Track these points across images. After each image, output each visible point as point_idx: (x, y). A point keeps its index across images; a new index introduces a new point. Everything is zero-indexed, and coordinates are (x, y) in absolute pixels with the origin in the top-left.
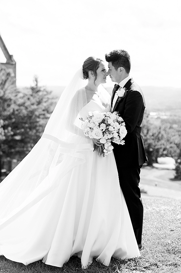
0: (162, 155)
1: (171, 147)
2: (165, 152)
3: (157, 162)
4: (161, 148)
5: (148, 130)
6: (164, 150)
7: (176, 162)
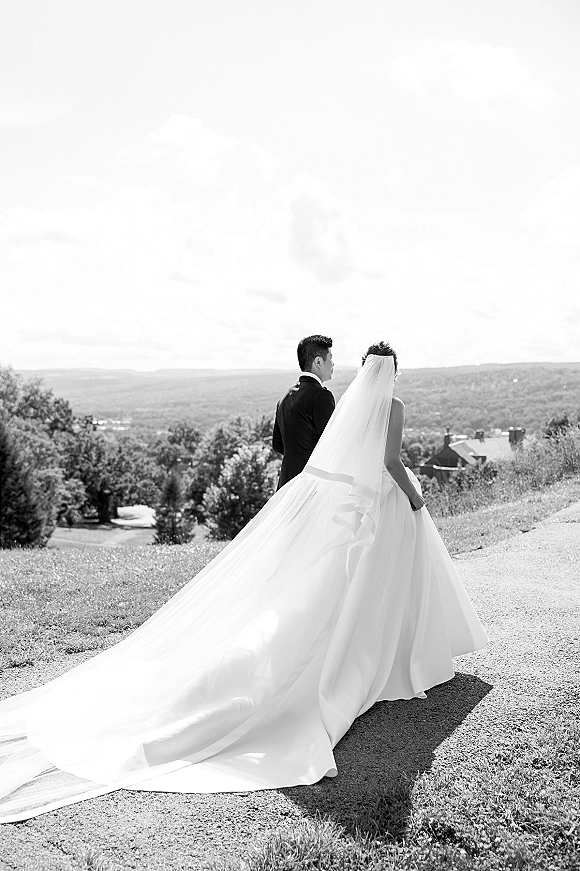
0: (129, 503)
1: (145, 485)
2: (135, 496)
3: (117, 516)
4: (126, 488)
5: (100, 455)
6: (132, 491)
7: (158, 513)
